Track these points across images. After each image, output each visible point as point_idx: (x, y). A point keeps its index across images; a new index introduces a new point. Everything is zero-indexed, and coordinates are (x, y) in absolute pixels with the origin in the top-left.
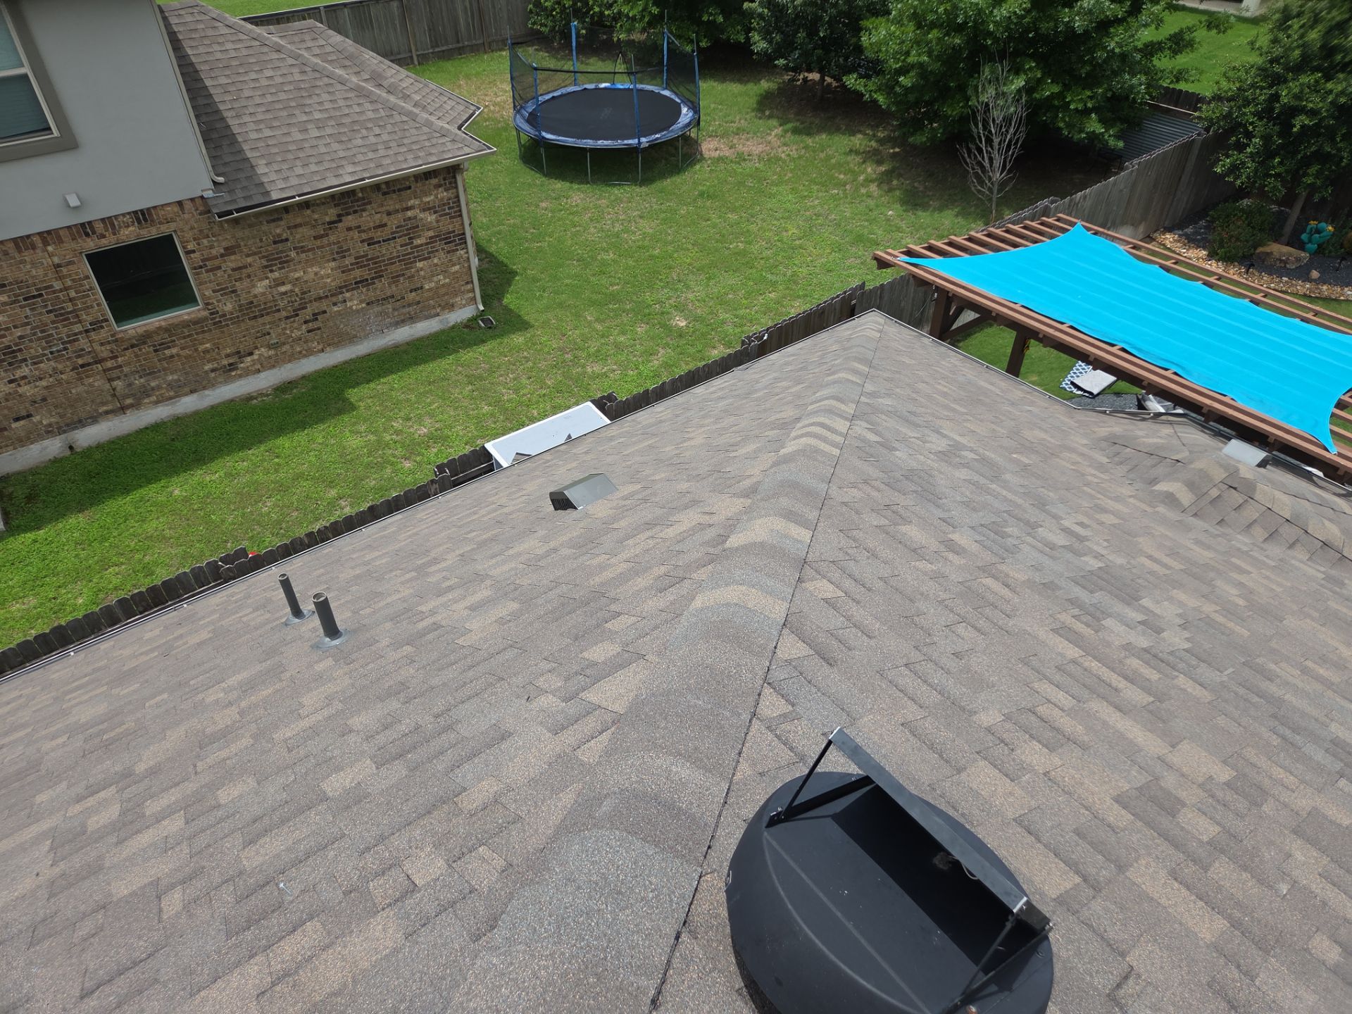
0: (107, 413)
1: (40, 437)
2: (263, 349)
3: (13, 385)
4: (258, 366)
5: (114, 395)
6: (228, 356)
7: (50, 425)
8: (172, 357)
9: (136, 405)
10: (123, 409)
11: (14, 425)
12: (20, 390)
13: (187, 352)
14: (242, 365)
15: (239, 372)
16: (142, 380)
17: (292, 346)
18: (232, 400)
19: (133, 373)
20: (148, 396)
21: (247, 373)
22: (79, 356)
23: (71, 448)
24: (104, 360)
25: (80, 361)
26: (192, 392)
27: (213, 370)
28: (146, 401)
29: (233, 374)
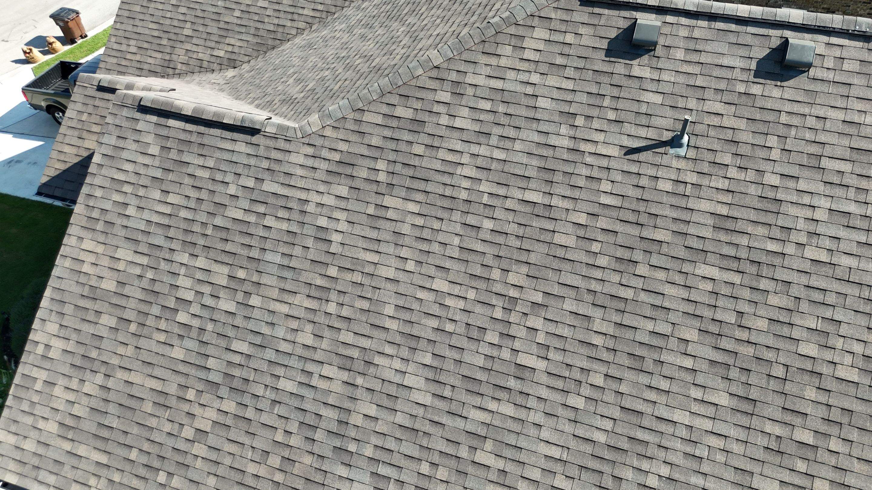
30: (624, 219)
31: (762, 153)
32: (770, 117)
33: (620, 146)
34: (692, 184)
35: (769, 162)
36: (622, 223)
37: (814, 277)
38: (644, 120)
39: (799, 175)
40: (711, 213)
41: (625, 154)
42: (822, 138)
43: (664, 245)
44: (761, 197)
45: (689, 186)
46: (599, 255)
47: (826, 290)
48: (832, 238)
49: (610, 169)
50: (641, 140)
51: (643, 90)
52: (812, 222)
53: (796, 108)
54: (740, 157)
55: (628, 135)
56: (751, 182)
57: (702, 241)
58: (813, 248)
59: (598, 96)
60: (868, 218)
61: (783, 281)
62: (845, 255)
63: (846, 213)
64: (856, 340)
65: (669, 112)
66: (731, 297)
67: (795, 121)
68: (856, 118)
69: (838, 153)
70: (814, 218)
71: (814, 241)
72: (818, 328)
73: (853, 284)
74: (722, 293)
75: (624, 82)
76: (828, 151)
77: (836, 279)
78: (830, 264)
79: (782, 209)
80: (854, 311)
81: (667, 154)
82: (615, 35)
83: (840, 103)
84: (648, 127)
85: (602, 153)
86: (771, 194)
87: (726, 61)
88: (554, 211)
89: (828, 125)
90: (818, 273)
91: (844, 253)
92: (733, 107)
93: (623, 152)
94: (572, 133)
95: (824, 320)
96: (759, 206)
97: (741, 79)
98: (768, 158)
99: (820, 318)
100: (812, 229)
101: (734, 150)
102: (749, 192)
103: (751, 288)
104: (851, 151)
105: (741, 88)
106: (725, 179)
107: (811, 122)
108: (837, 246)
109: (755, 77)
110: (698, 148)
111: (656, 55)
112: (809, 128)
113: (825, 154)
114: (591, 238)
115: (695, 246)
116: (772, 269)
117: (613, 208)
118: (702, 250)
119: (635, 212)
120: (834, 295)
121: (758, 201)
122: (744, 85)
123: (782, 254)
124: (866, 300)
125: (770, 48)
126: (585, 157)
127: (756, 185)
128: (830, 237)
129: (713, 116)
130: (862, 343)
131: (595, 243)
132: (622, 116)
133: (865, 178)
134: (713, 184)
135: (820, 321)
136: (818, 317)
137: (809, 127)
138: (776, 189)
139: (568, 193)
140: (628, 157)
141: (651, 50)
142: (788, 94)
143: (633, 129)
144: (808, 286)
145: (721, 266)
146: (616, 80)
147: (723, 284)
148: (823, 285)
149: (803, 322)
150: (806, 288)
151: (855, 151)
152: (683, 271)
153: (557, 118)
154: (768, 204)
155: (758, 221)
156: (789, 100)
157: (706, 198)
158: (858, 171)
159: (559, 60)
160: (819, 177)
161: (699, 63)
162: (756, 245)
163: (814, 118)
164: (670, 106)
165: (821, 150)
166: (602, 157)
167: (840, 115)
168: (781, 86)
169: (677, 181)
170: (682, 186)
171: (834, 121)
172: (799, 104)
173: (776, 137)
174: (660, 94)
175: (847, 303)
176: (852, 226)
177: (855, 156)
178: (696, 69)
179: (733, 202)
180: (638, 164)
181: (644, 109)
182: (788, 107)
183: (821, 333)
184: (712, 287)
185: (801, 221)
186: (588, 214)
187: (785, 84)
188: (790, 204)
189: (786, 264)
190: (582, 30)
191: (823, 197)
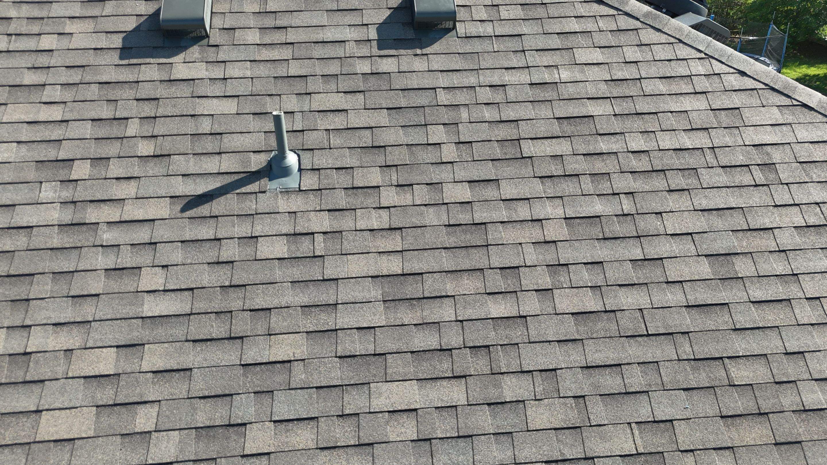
30: (202, 337)
31: (428, 156)
32: (423, 99)
33: (171, 197)
34: (324, 233)
35: (443, 166)
36: (199, 347)
37: (590, 345)
38: (210, 145)
39: (497, 176)
40: (372, 277)
41: (183, 210)
42: (510, 113)
43: (297, 367)
44: (449, 225)
45: (319, 238)
46: (154, 435)
47: (620, 365)
48: (589, 266)
49: (155, 243)
50: (210, 179)
51: (198, 97)
52: (546, 246)
53: (456, 80)
54: (394, 169)
55: (183, 175)
56: (425, 205)
57: (369, 336)
58: (567, 290)
59: (115, 122)
60: (629, 218)
61: (541, 371)
62: (623, 289)
63: (593, 217)
64: (714, 449)
65: (253, 124)
66: (459, 437)
67: (461, 98)
68: (547, 77)
69: (542, 129)
70: (548, 239)
71: (563, 278)
72: (641, 450)
73: (658, 338)
74: (440, 436)
75: (161, 91)
76: (525, 129)
77: (627, 337)
78: (606, 312)
79: (490, 237)
80: (684, 390)
81: (264, 192)
82: (134, 26)
83: (515, 61)
84: (220, 153)
85: (136, 218)
86: (464, 217)
87: (329, 35)
88: (37, 362)
89: (511, 94)
90: (594, 336)
91: (620, 285)
92: (361, 96)
93: (179, 208)
94: (66, 194)
95: (643, 426)
96: (451, 241)
97: (360, 55)
98: (439, 161)
99: (633, 425)
100: (550, 257)
101: (381, 160)
102: (427, 223)
103: (489, 404)
104: (559, 122)
105: (364, 67)
106: (381, 211)
107: (485, 95)
108: (603, 276)
109: (380, 48)
110: (318, 170)
111: (212, 42)
112: (485, 104)
113: (523, 135)
114: (131, 400)
115: (359, 349)
116: (513, 352)
117: (173, 319)
118: (375, 355)
119: (222, 316)
120: (637, 370)
121: (448, 234)
122: (367, 62)
123: (521, 317)
124: (692, 362)
125: (389, 8)
126: (100, 232)
127: (436, 208)
128: (585, 264)
129: (331, 115)
130: (727, 453)
131: (142, 410)
132: (167, 145)
133: (596, 156)
134: (361, 224)
135: (636, 432)
136: (629, 423)
137: (485, 102)
138: (468, 207)
139: (67, 315)
140: (189, 213)
141: (202, 38)
142: (437, 63)
143: (191, 164)
144: (588, 367)
145: (421, 376)
146: (145, 91)
147: (435, 414)
148: (611, 357)
149: (607, 445)
150: (586, 371)
151: (565, 122)
152: (347, 412)
153: (31, 175)
154: (466, 234)
155: (459, 268)
156: (441, 71)
157: (355, 251)
158: (582, 149)
159: (29, 78)
160: (528, 171)
161: (286, 44)
162: (469, 313)
163: (488, 88)
164: (253, 114)
165: (515, 131)
166: (138, 225)
167: (524, 77)
168: (423, 55)
169: (295, 234)
170: (306, 242)
171: (518, 86)
172: (458, 74)
173: (442, 126)
174: (230, 99)
175: (665, 379)
176: (611, 236)
177: (568, 128)
178: (286, 53)
179: (406, 247)
180: (212, 221)
181: (206, 126)
182: (443, 81)
183: (649, 458)
184: (415, 430)
185: (529, 249)
186: (118, 347)
187: (428, 50)
188: (500, 227)
189: (534, 335)
190: (70, 27)
191: (547, 202)
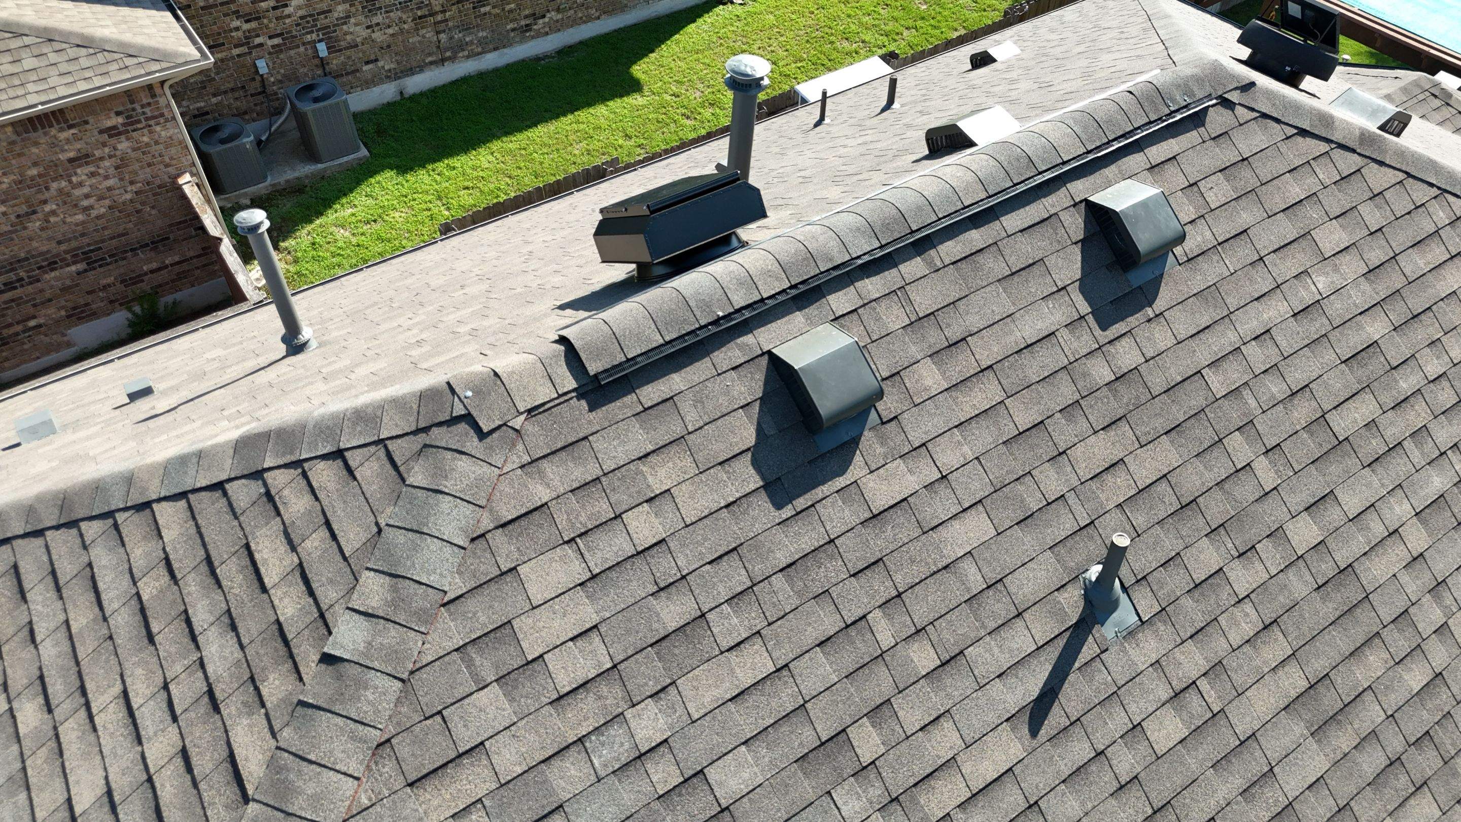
0: (431, 63)
1: (381, 82)
2: (553, 13)
3: (369, 31)
4: (547, 29)
5: (438, 47)
6: (526, 17)
7: (390, 70)
8: (485, 14)
9: (452, 59)
10: (443, 61)
11: (365, 68)
12: (374, 36)
13: (497, 11)
14: (535, 27)
15: (532, 34)
16: (460, 35)
17: (575, 12)
18: (523, 60)
19: (454, 27)
20: (463, 50)
21: (539, 35)
22: (419, 8)
23: (401, 93)
24: (437, 13)
25: (419, 13)
26: (496, 49)
27: (513, 30)
28: (461, 55)
29: (528, 34)
31: (1245, 491)
32: (1195, 399)
33: (1007, 720)
34: (1205, 674)
35: (1270, 499)
38: (998, 607)
39: (1328, 486)
41: (1034, 733)
44: (1319, 587)
45: (1204, 685)
49: (1036, 803)
50: (1034, 662)
51: (932, 529)
52: (1417, 565)
53: (1215, 345)
54: (1222, 530)
55: (999, 676)
56: (1283, 571)
57: (1323, 790)
63: (1437, 500)
65: (1026, 541)
68: (1305, 295)
70: (1414, 554)
71: (1449, 601)
75: (875, 543)
76: (1324, 397)
79: (1364, 582)
81: (1107, 650)
82: (753, 431)
83: (1261, 281)
84: (1019, 615)
85: (989, 780)
86: (1327, 569)
87: (1028, 329)
89: (1282, 342)
93: (1026, 731)
94: (877, 793)
96: (1332, 610)
97: (1085, 351)
98: (1262, 493)
100: (1428, 579)
101: (1202, 526)
102: (1296, 595)
104: (1349, 368)
105: (1101, 372)
106: (1241, 605)
107: (1258, 355)
110: (1145, 578)
111: (885, 415)
112: (1263, 372)
118: (1340, 811)
121: (1324, 601)
122: (1101, 359)
123: (1437, 676)
125: (1076, 243)
127: (1294, 569)
129: (1109, 478)
132: (947, 637)
133: (1403, 406)
134: (1234, 639)
137: (1262, 369)
138: (1324, 548)
142: (1181, 324)
143: (996, 650)
146: (853, 553)
151: (1355, 363)
153: (806, 788)
154: (1340, 591)
155: (1356, 645)
157: (1250, 682)
158: (1388, 399)
159: (671, 613)
160: (1355, 462)
161: (982, 371)
163: (1253, 343)
164: (1017, 524)
165: (1313, 403)
166: (995, 786)
167: (1281, 307)
168: (1157, 316)
169: (1177, 695)
170: (1194, 698)
171: (1283, 326)
172: (1211, 332)
173: (1238, 434)
174: (973, 512)
177: (1361, 373)
178: (992, 391)
179: (1295, 645)
180: (1077, 729)
181: (974, 577)
182: (1201, 353)
187: (1160, 304)
190: (654, 478)
